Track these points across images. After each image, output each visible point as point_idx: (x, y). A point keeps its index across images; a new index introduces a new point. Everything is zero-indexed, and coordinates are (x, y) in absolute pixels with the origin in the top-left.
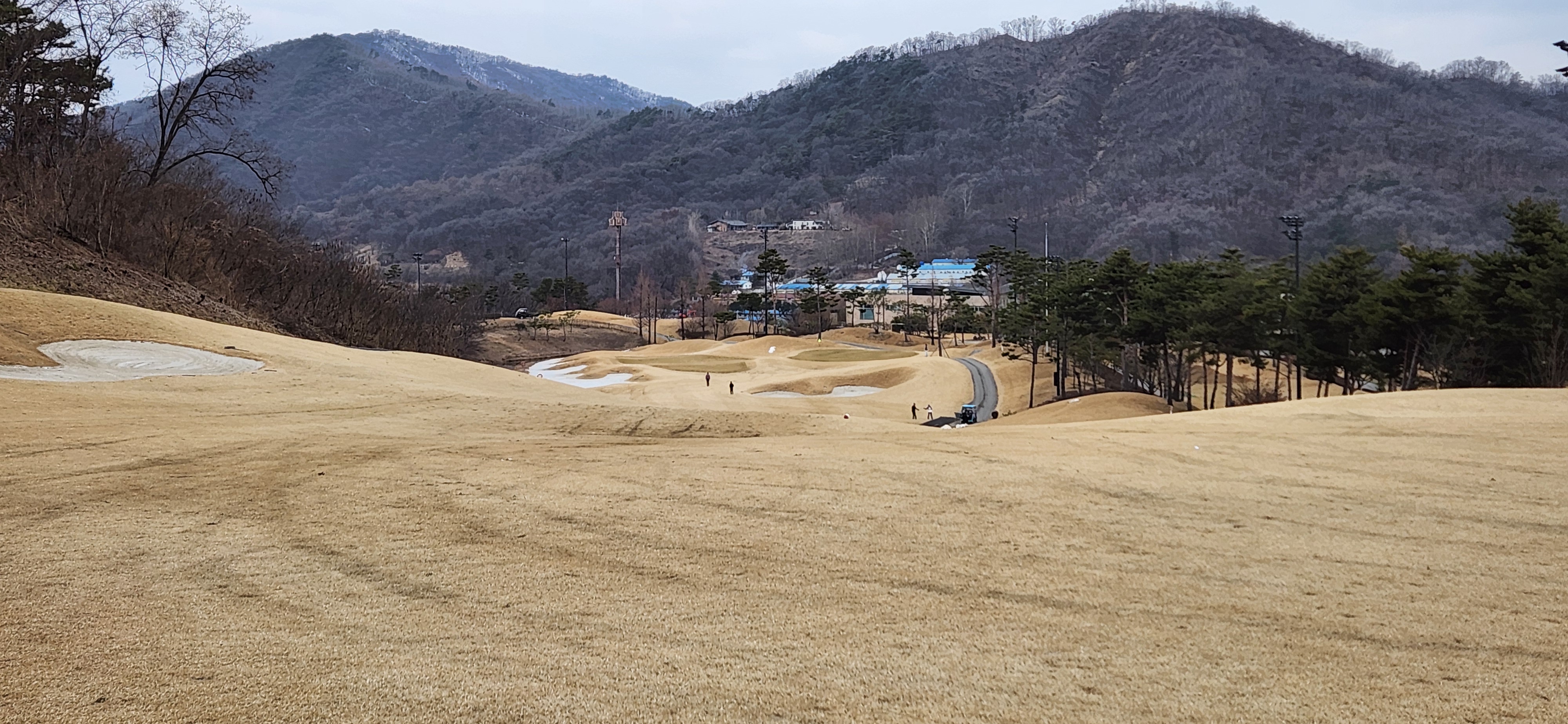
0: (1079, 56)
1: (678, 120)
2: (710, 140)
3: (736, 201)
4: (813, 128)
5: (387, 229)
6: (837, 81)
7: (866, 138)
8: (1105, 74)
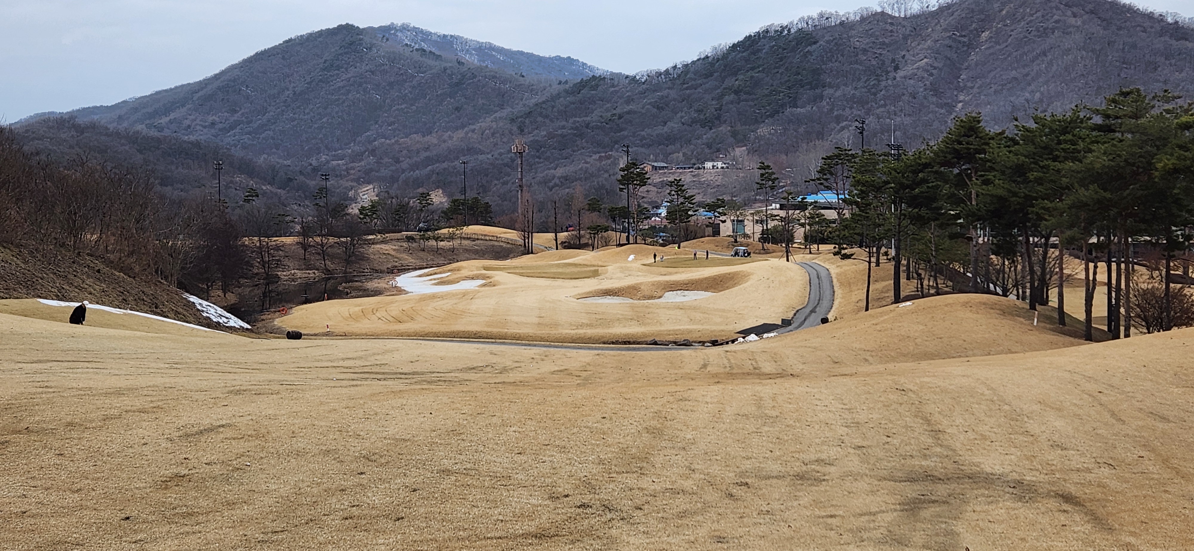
0: (943, 27)
1: (617, 85)
2: (641, 100)
3: (660, 147)
4: (724, 89)
5: (384, 172)
6: (744, 52)
7: (767, 95)
8: (964, 42)
